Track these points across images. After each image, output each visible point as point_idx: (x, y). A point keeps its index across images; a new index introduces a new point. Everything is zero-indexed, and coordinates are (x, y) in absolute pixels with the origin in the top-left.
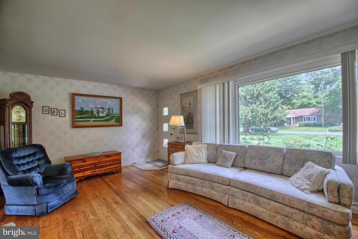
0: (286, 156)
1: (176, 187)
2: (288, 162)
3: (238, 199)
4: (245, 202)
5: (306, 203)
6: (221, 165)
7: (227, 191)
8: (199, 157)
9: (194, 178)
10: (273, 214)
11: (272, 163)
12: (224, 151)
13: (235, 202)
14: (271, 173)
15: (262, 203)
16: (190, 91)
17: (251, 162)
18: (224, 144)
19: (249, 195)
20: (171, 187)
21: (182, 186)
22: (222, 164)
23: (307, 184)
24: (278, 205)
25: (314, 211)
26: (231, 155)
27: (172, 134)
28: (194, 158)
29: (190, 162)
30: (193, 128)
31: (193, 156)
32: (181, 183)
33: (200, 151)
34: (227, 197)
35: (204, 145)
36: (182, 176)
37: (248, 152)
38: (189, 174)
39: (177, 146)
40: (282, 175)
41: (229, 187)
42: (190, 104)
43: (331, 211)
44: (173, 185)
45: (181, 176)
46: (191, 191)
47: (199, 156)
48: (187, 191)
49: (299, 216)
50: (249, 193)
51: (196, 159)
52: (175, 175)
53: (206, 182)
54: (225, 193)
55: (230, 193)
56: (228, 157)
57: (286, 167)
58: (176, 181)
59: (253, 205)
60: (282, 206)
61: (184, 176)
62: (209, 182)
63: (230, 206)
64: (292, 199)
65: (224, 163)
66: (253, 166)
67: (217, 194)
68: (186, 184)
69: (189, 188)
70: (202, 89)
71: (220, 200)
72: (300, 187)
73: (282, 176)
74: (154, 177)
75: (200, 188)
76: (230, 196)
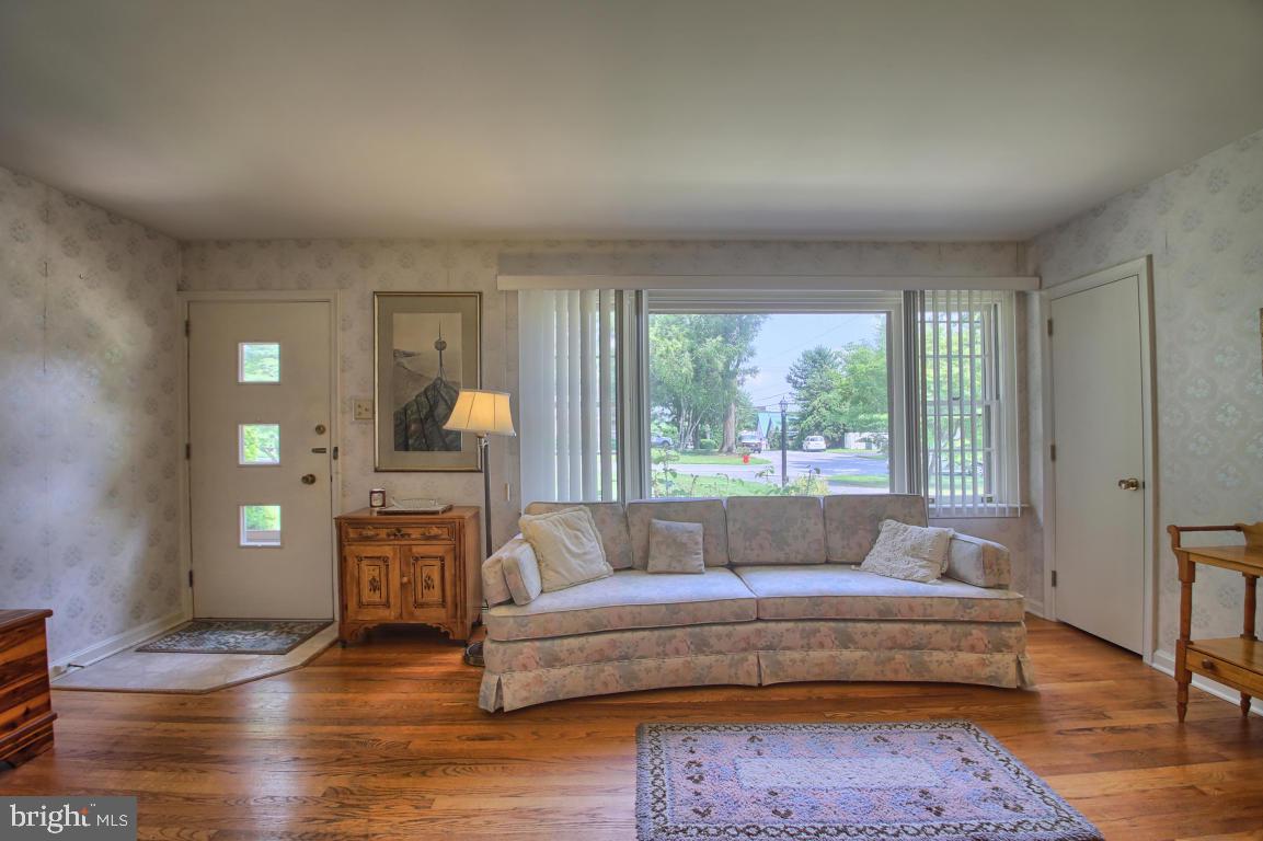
0: (827, 514)
1: (538, 695)
2: (837, 528)
3: (788, 652)
4: (810, 653)
5: (957, 602)
6: (672, 570)
7: (753, 640)
8: (588, 557)
9: (628, 635)
10: (885, 654)
11: (804, 537)
12: (660, 524)
13: (779, 663)
14: (806, 564)
15: (857, 637)
16: (440, 287)
17: (748, 544)
18: (642, 500)
19: (822, 628)
20: (519, 705)
21: (572, 680)
22: (674, 564)
23: (920, 566)
24: (897, 627)
25: (974, 613)
26: (691, 532)
27: (310, 479)
28: (574, 562)
29: (567, 583)
30: (458, 449)
31: (567, 555)
32: (566, 671)
33: (582, 532)
34: (752, 658)
35: (580, 510)
36: (571, 640)
37: (730, 516)
38: (605, 622)
39: (410, 531)
40: (828, 562)
41: (760, 625)
42: (441, 346)
43: (1004, 602)
44: (524, 694)
45: (566, 641)
46: (612, 689)
47: (585, 554)
48: (596, 693)
49: (944, 634)
50: (822, 623)
51: (581, 567)
52: (538, 644)
53: (679, 633)
54: (745, 650)
55: (763, 643)
56: (684, 539)
57: (836, 541)
58: (540, 671)
59: (833, 653)
60: (906, 626)
61: (582, 640)
62: (689, 630)
63: (767, 682)
64: (929, 601)
65: (680, 561)
66: (758, 556)
67: (717, 661)
68: (588, 670)
69: (609, 678)
70: (520, 293)
71: (730, 677)
72: (912, 574)
73: (830, 566)
74: (341, 703)
75: (650, 663)
76: (762, 653)
